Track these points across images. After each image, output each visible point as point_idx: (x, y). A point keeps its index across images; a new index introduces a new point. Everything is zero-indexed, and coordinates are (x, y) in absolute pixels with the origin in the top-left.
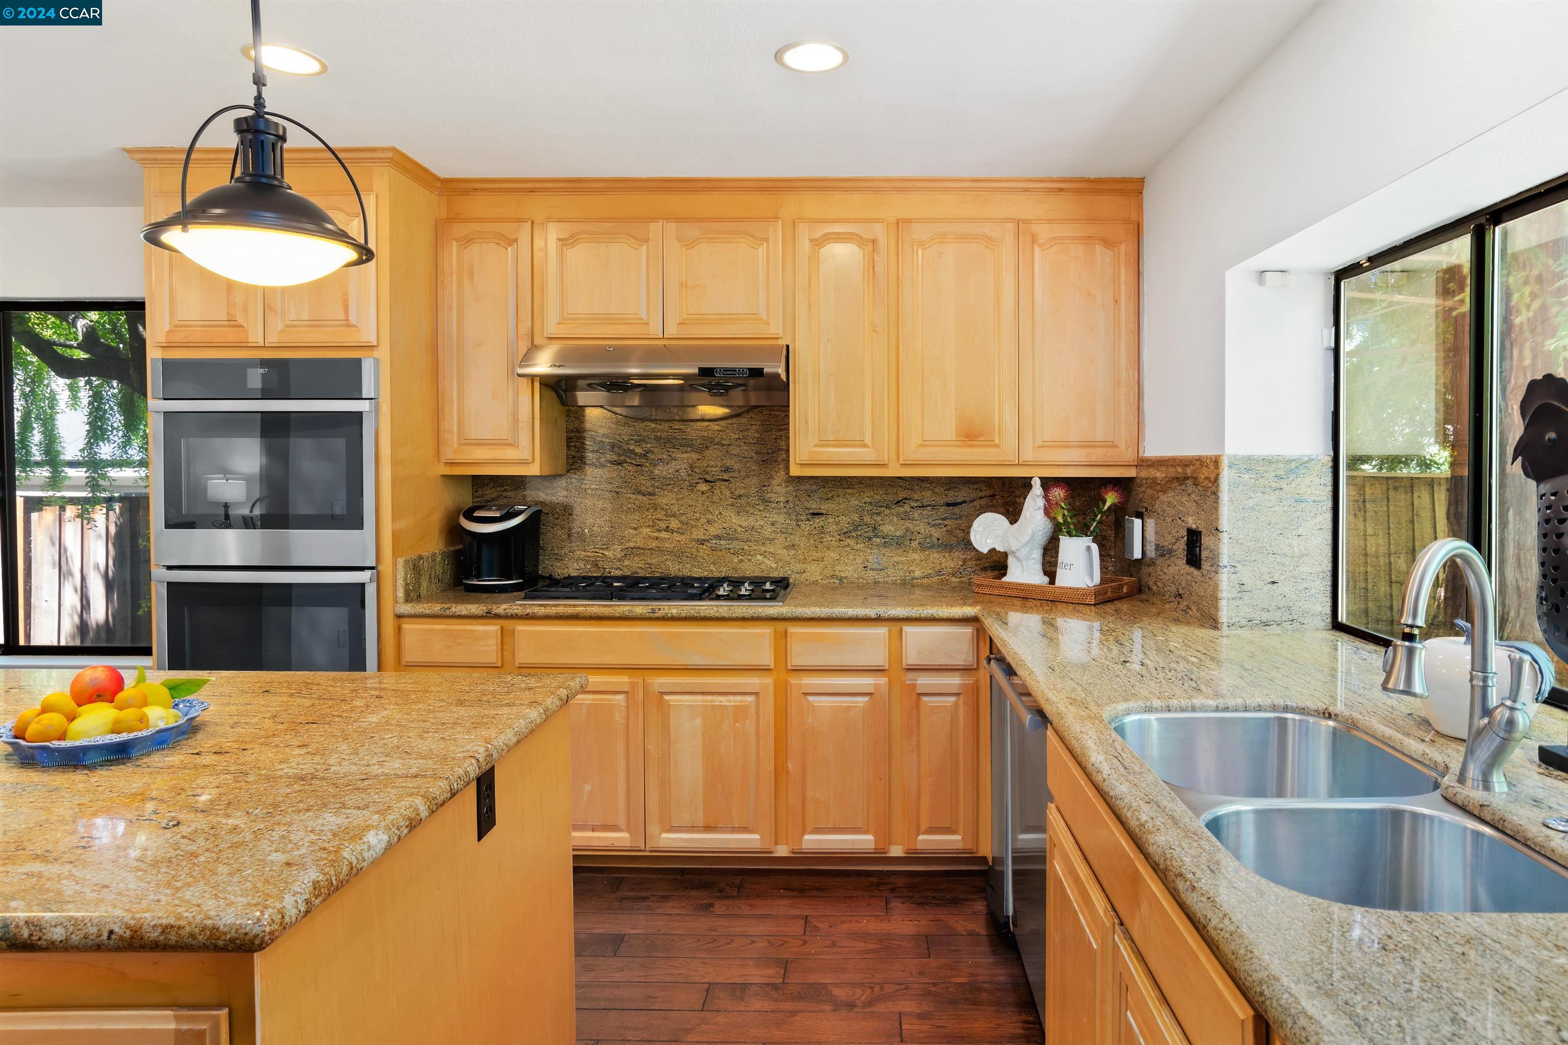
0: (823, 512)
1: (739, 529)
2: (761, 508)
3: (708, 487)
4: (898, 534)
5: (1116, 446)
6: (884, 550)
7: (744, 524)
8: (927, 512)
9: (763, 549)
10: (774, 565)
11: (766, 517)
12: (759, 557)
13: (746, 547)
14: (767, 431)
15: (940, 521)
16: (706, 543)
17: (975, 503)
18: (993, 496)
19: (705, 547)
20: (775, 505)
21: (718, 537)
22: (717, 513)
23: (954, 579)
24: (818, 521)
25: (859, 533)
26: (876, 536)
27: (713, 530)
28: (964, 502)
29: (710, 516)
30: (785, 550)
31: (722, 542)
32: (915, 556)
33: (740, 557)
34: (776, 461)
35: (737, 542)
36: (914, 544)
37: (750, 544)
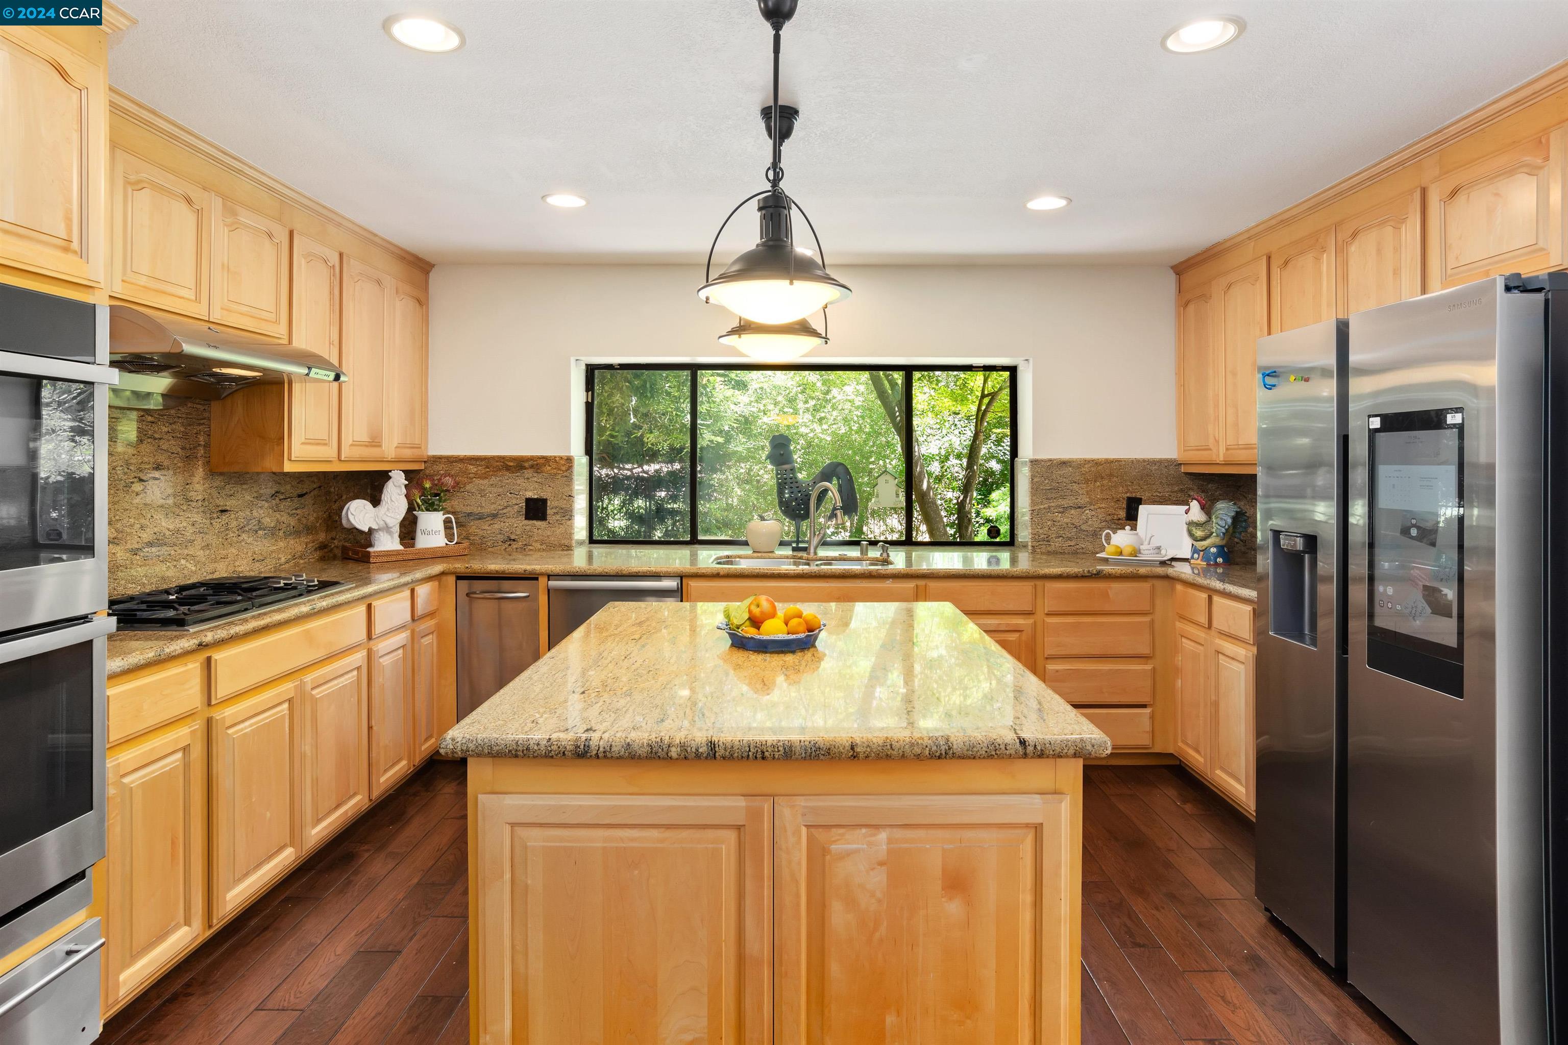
0: (228, 508)
1: (168, 533)
2: (185, 508)
3: (142, 487)
4: (272, 525)
5: (420, 448)
6: (265, 541)
7: (171, 527)
8: (288, 503)
9: (186, 552)
10: (194, 568)
11: (188, 517)
12: (183, 562)
13: (173, 552)
14: (190, 425)
15: (294, 511)
16: (139, 553)
17: (312, 493)
18: (320, 487)
19: (138, 557)
20: (195, 504)
21: (150, 544)
22: (149, 516)
23: (302, 562)
24: (225, 517)
25: (250, 527)
26: (260, 529)
27: (146, 536)
28: (306, 493)
29: (143, 521)
30: (202, 551)
31: (154, 549)
32: (282, 544)
33: (168, 564)
34: (196, 457)
35: (165, 547)
36: (281, 533)
37: (176, 548)
